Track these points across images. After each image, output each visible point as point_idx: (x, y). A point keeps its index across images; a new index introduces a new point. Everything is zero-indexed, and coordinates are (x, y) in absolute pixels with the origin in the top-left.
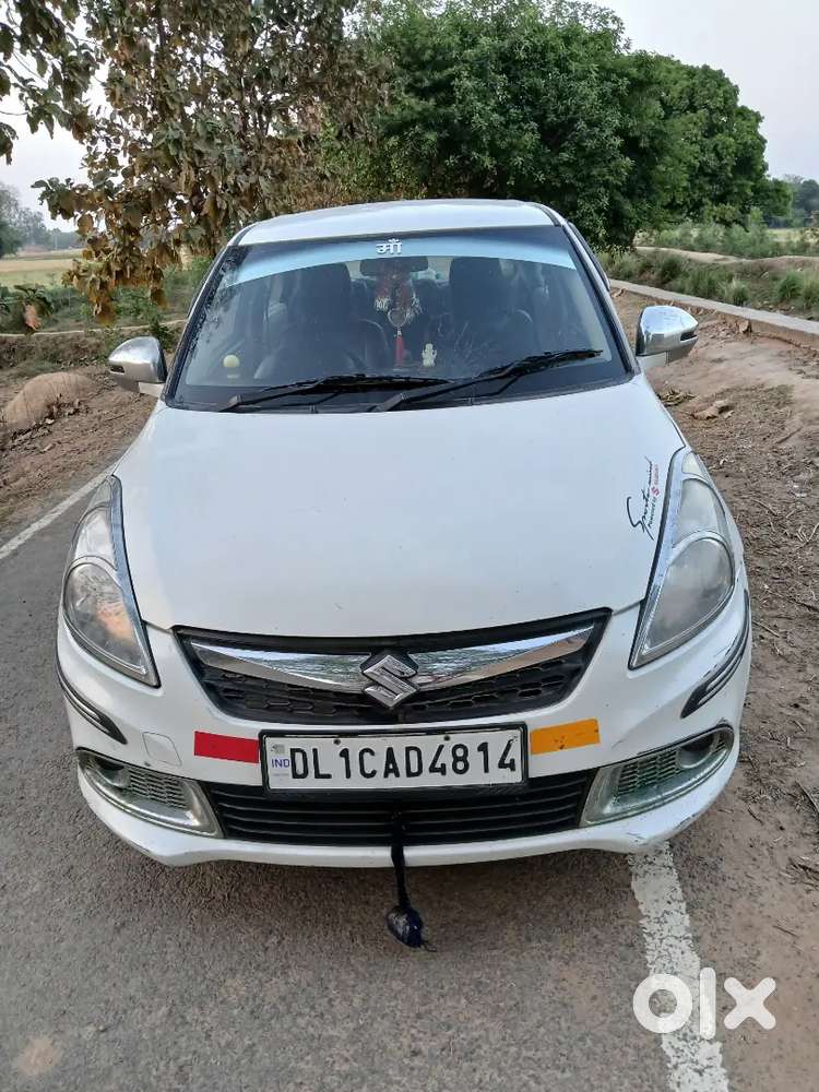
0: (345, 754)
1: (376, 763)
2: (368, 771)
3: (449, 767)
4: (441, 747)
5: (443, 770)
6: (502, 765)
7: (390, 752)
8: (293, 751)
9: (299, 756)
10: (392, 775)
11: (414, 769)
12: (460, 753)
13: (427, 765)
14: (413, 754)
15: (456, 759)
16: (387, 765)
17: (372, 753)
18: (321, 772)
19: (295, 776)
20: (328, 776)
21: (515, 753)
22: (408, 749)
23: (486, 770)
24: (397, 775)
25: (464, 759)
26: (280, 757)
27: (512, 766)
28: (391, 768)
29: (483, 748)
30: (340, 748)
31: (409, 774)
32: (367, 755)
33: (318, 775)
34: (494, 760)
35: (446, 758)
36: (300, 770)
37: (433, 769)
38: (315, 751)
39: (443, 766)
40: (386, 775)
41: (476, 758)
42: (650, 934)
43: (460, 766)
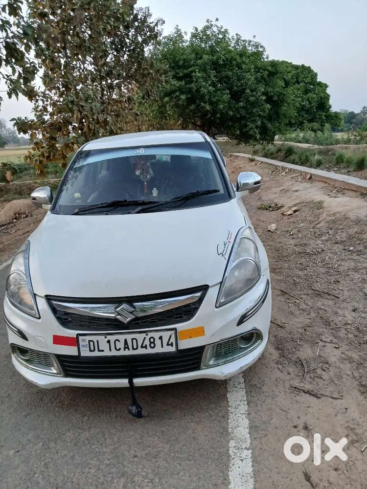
0: (109, 342)
1: (121, 345)
2: (118, 348)
3: (148, 346)
4: (145, 338)
5: (146, 347)
6: (168, 344)
7: (126, 340)
8: (89, 341)
9: (92, 343)
10: (127, 349)
11: (135, 347)
12: (152, 340)
13: (140, 345)
14: (134, 341)
15: (151, 343)
16: (125, 346)
17: (119, 341)
18: (100, 349)
19: (91, 351)
20: (103, 351)
21: (173, 340)
22: (132, 339)
23: (162, 347)
24: (129, 349)
25: (154, 342)
26: (84, 344)
27: (172, 345)
28: (126, 347)
29: (161, 338)
30: (107, 339)
31: (133, 349)
32: (117, 342)
33: (99, 351)
34: (165, 343)
35: (147, 342)
36: (92, 349)
37: (142, 347)
38: (98, 341)
39: (146, 345)
40: (125, 350)
41: (158, 342)
42: (231, 413)
43: (152, 345)
